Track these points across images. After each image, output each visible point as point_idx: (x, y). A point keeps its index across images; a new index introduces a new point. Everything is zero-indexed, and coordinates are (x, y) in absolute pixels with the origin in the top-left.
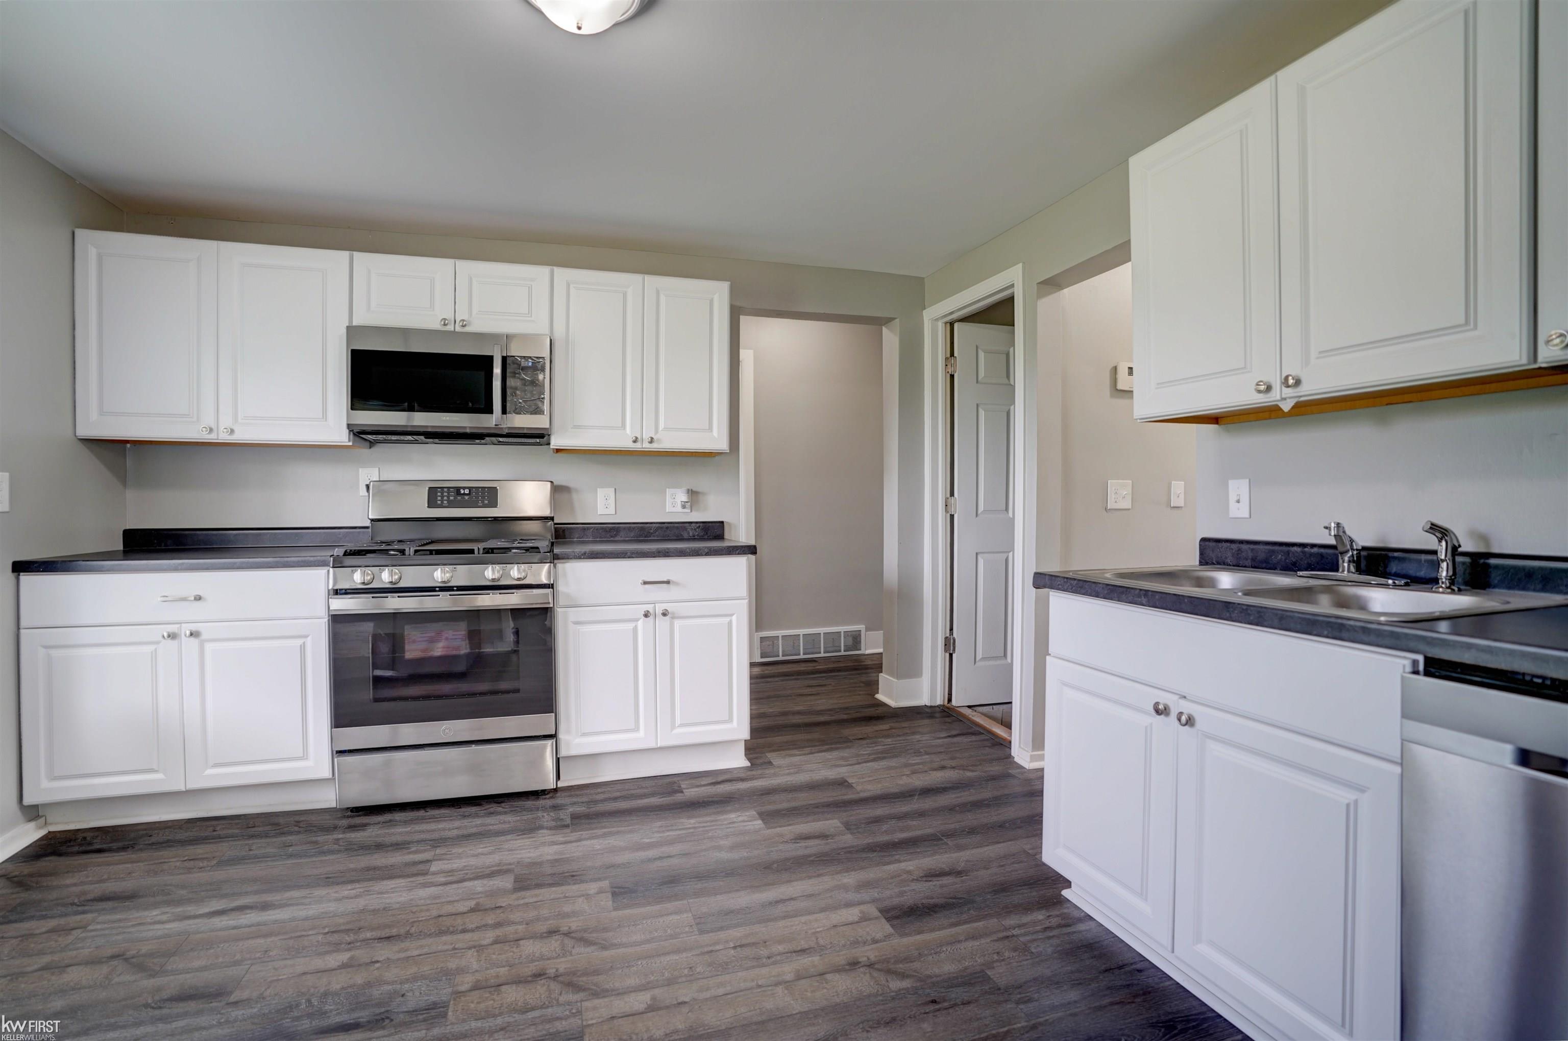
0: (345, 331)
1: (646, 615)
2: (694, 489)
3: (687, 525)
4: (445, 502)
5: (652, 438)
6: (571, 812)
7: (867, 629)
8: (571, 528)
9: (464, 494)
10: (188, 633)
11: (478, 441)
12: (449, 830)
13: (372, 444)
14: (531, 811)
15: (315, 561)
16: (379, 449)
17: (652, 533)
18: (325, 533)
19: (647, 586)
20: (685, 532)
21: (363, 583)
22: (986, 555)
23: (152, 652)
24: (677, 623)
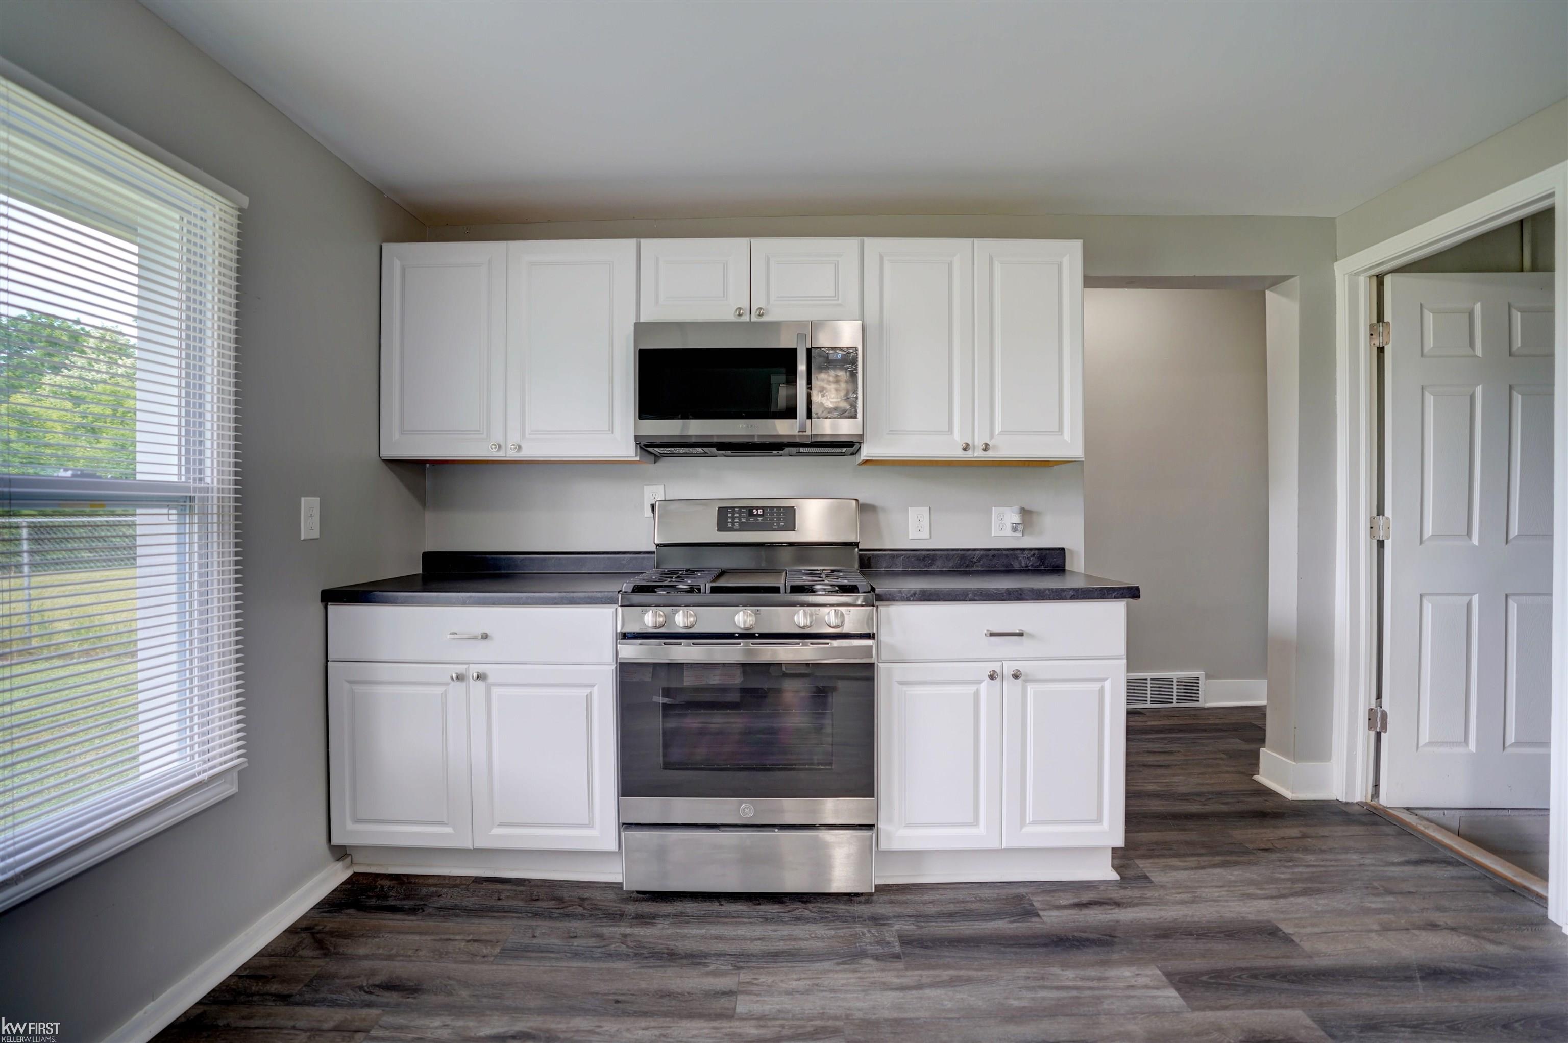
0: (632, 328)
1: (992, 677)
2: (1026, 508)
3: (1019, 552)
4: (737, 525)
5: (987, 445)
6: (897, 931)
7: (1208, 677)
8: (878, 556)
9: (758, 515)
10: (475, 675)
11: (775, 452)
12: (752, 940)
13: (657, 458)
14: (846, 921)
15: (602, 598)
16: (664, 463)
17: (975, 563)
18: (609, 558)
19: (993, 638)
20: (1016, 561)
21: (656, 627)
22: (1435, 598)
23: (442, 694)
24: (1031, 689)
